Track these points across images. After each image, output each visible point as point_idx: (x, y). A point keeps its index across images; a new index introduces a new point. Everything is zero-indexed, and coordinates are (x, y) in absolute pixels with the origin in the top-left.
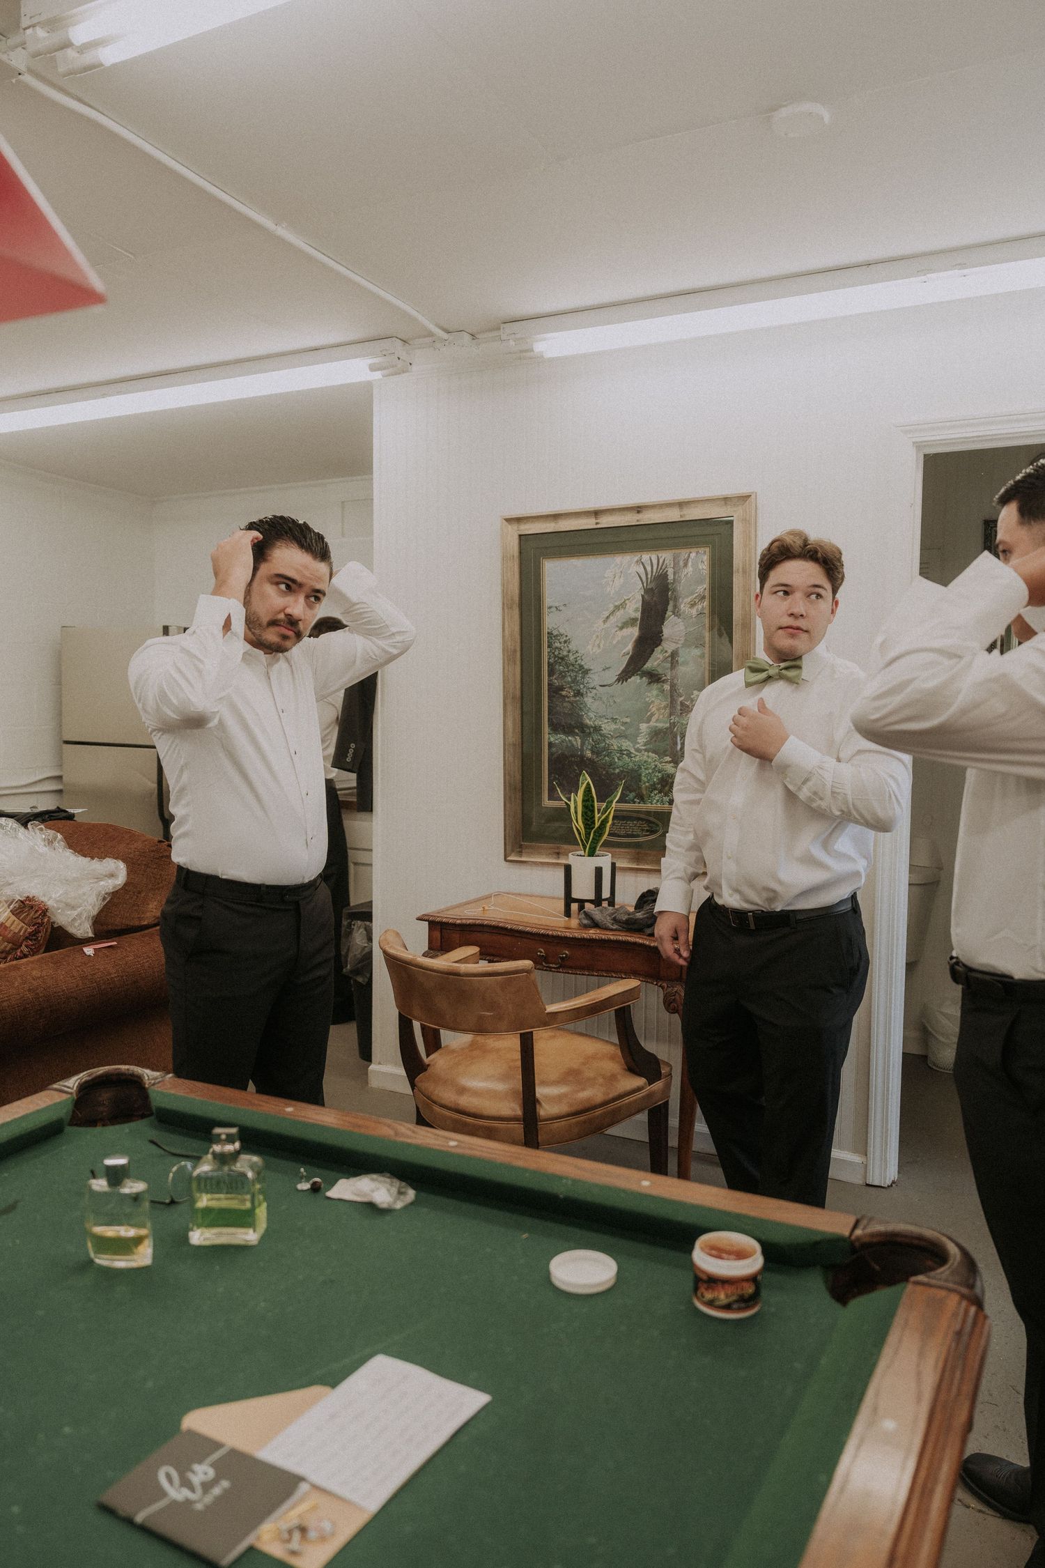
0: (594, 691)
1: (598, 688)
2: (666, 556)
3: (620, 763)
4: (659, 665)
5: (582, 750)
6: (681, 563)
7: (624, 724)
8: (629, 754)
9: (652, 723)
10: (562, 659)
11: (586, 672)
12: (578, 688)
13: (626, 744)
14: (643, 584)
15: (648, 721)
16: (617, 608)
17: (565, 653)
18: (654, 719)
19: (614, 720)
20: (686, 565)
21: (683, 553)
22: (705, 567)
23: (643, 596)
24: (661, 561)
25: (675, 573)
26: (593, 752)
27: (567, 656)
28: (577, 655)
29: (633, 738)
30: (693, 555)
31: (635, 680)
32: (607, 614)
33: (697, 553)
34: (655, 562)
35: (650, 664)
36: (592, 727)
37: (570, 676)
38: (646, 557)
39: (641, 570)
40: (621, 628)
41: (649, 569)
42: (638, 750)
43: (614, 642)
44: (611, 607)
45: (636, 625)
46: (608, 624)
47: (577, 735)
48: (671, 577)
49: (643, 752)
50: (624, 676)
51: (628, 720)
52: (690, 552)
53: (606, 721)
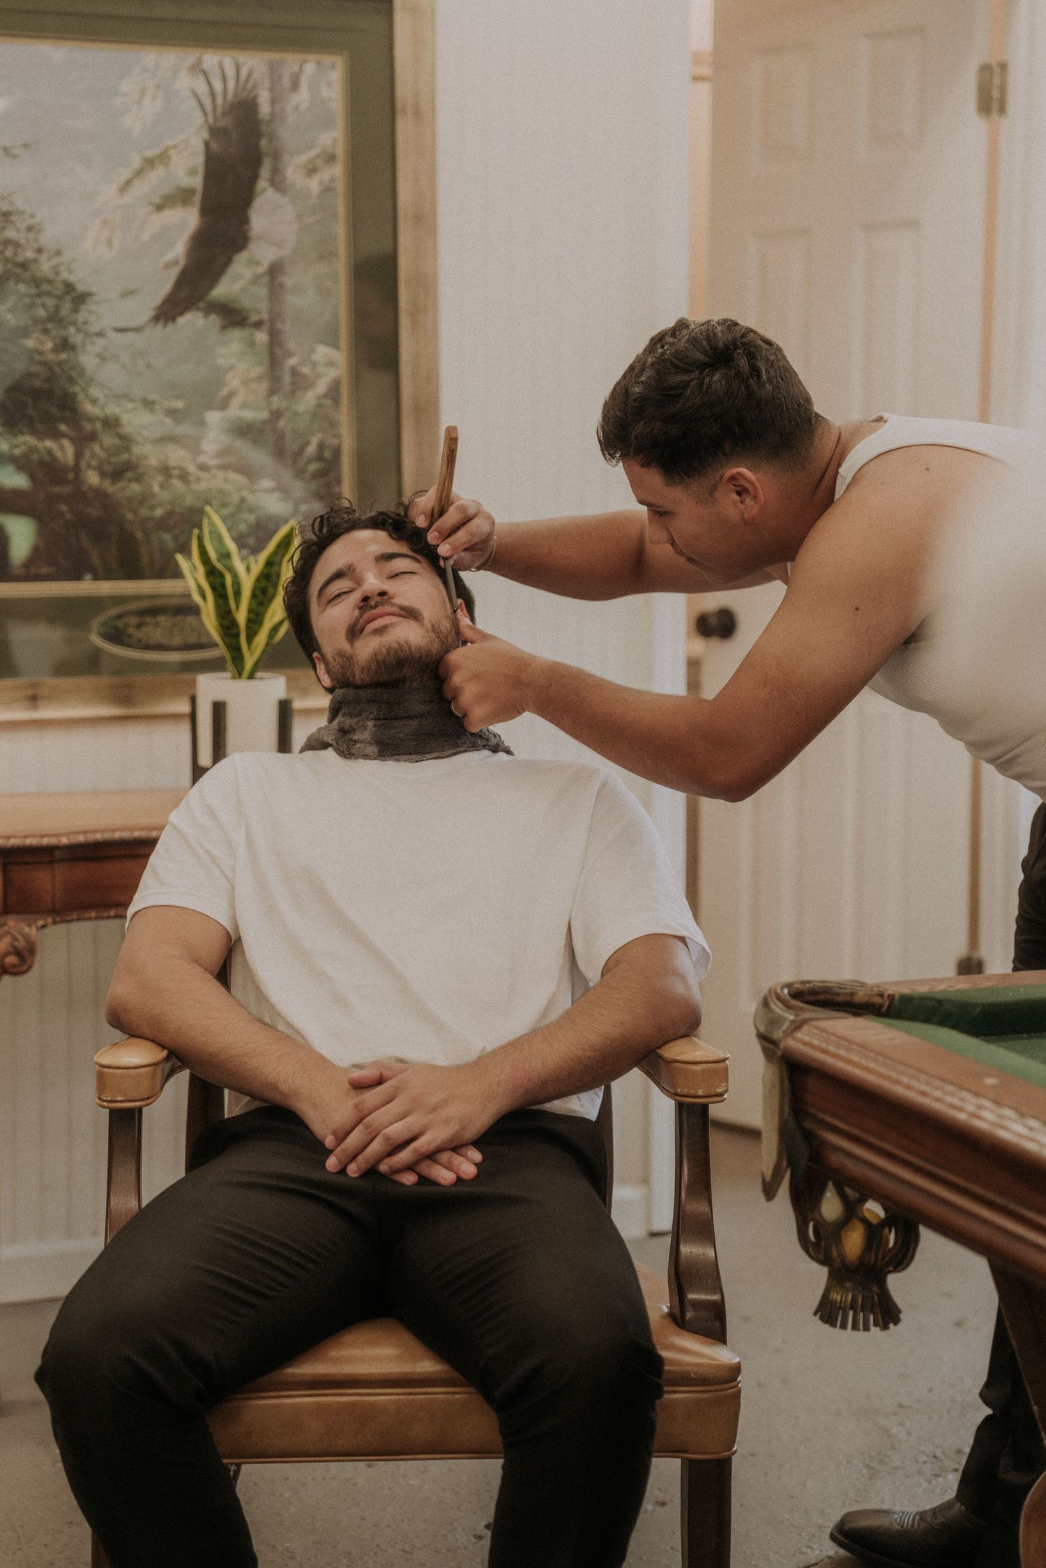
0: (101, 342)
1: (111, 334)
2: (254, 63)
3: (167, 496)
4: (243, 290)
5: (77, 469)
6: (286, 82)
7: (172, 413)
8: (184, 476)
9: (234, 411)
10: (24, 266)
11: (81, 299)
12: (63, 333)
13: (176, 456)
14: (206, 115)
15: (224, 405)
16: (150, 163)
17: (30, 254)
18: (236, 402)
19: (148, 404)
20: (295, 86)
21: (290, 61)
22: (333, 95)
23: (207, 144)
24: (244, 72)
25: (273, 101)
26: (103, 474)
27: (35, 261)
28: (57, 260)
29: (192, 445)
30: (309, 68)
31: (192, 321)
32: (125, 174)
33: (318, 63)
34: (230, 72)
35: (224, 289)
36: (98, 419)
37: (43, 305)
38: (210, 59)
39: (201, 86)
40: (160, 208)
41: (218, 86)
42: (203, 468)
43: (146, 237)
44: (137, 163)
45: (192, 204)
46: (128, 198)
47: (65, 436)
48: (265, 109)
49: (214, 471)
50: (169, 311)
51: (179, 404)
52: (304, 61)
53: (130, 406)
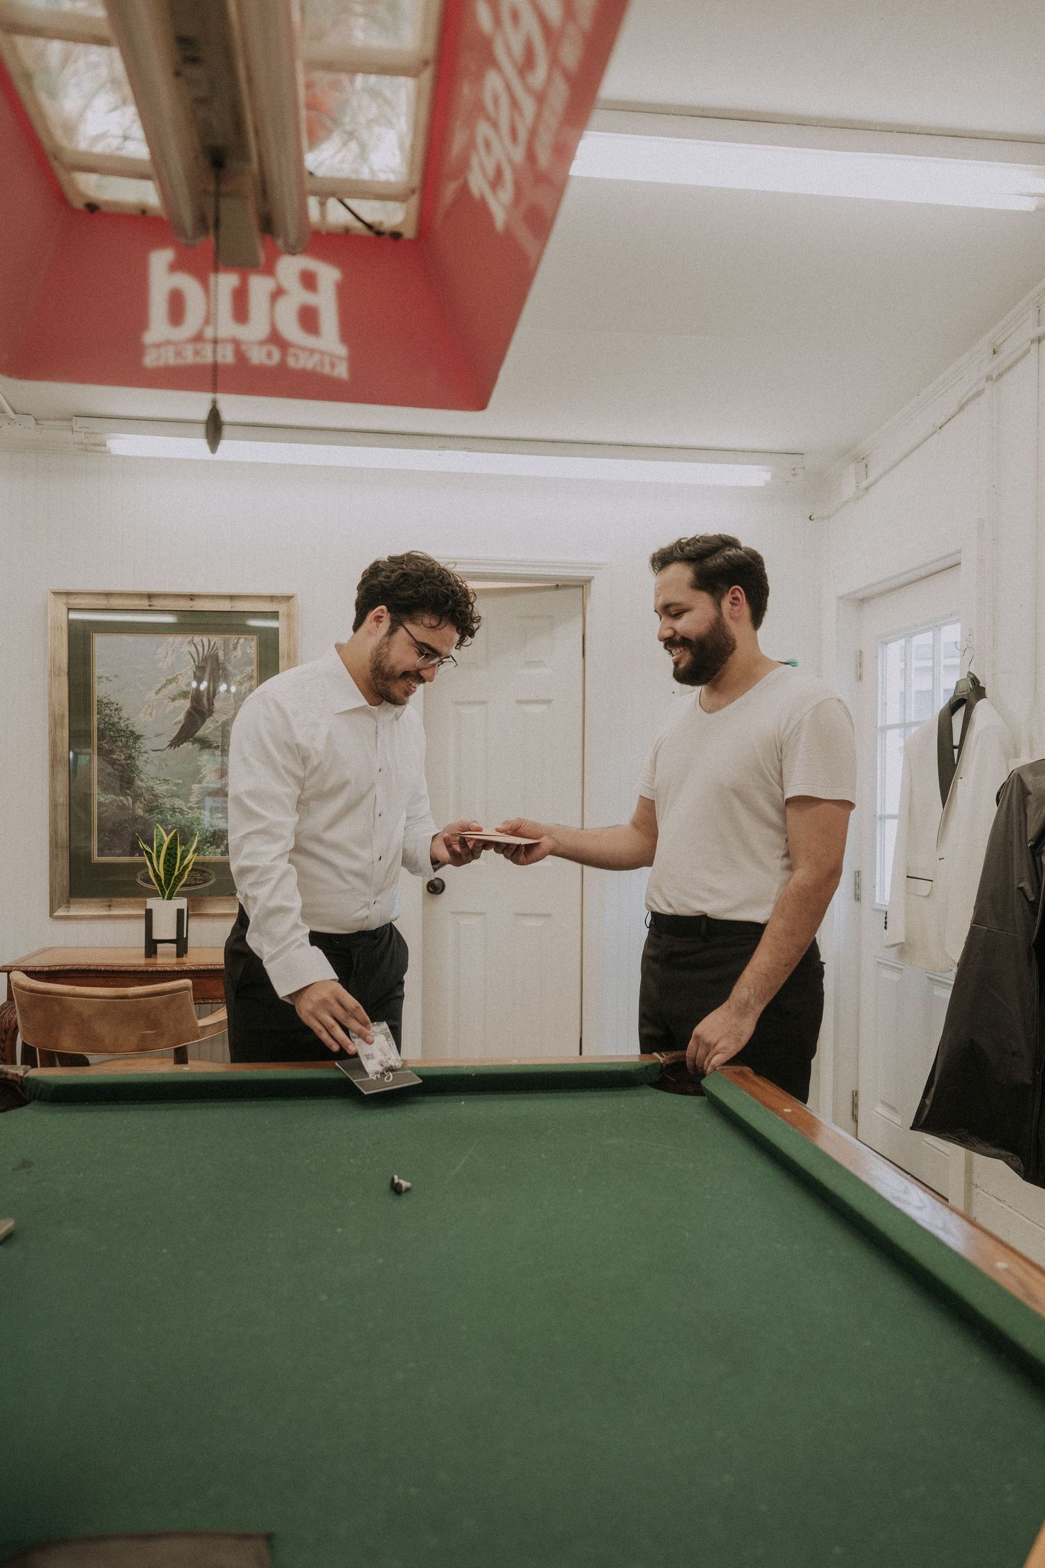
0: (146, 755)
1: (150, 752)
2: (217, 639)
3: (173, 820)
4: (210, 733)
5: (133, 810)
6: (231, 647)
7: (176, 784)
8: (181, 812)
9: (204, 784)
10: (113, 725)
11: (138, 737)
12: (130, 752)
13: (178, 803)
14: (194, 661)
15: (200, 782)
16: (170, 682)
17: (116, 720)
18: (205, 780)
19: (166, 781)
20: (235, 648)
21: (233, 638)
22: (252, 652)
23: (194, 673)
24: (212, 643)
25: (225, 655)
26: (146, 811)
27: (118, 723)
28: (128, 722)
29: (186, 798)
30: (242, 641)
31: (187, 746)
32: (159, 686)
33: (246, 639)
34: (206, 643)
35: (200, 733)
36: (144, 788)
37: (121, 741)
38: (197, 639)
39: (193, 650)
40: (173, 700)
41: (200, 649)
42: (191, 808)
43: (167, 711)
44: (163, 681)
45: (188, 698)
46: (160, 695)
47: (129, 795)
49: (195, 810)
50: (177, 741)
51: (180, 781)
52: (239, 638)
53: (158, 782)
